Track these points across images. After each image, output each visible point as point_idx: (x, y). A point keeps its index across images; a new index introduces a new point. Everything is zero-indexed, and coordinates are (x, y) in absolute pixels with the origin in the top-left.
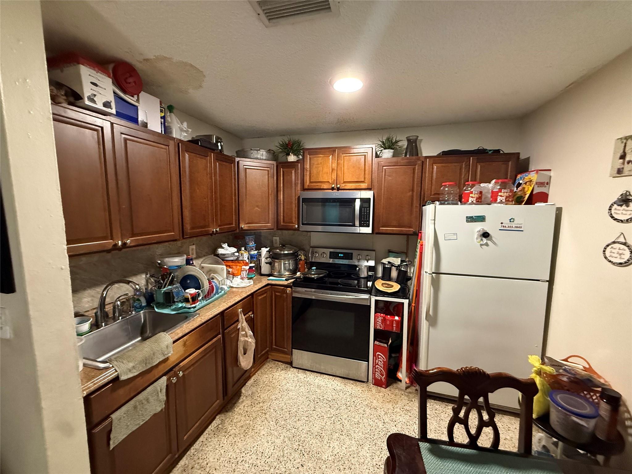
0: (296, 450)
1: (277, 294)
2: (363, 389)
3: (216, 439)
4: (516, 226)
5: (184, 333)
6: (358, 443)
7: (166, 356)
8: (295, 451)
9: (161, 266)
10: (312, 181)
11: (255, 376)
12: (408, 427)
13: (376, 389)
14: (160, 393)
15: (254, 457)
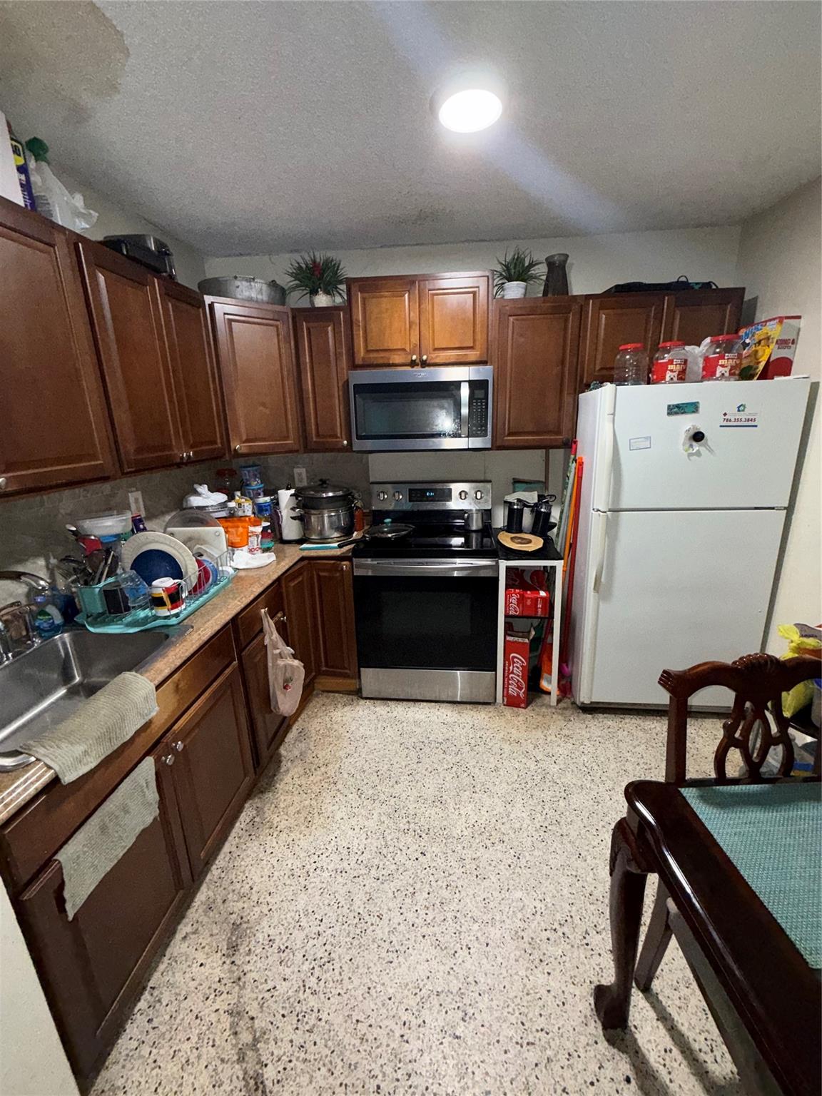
0: (406, 831)
1: (322, 574)
2: (490, 715)
3: (256, 843)
4: (747, 417)
5: (173, 667)
6: (504, 799)
7: (147, 719)
8: (405, 833)
9: (79, 536)
10: (370, 348)
11: (297, 724)
12: (574, 760)
13: (511, 711)
14: (145, 790)
15: (335, 857)
